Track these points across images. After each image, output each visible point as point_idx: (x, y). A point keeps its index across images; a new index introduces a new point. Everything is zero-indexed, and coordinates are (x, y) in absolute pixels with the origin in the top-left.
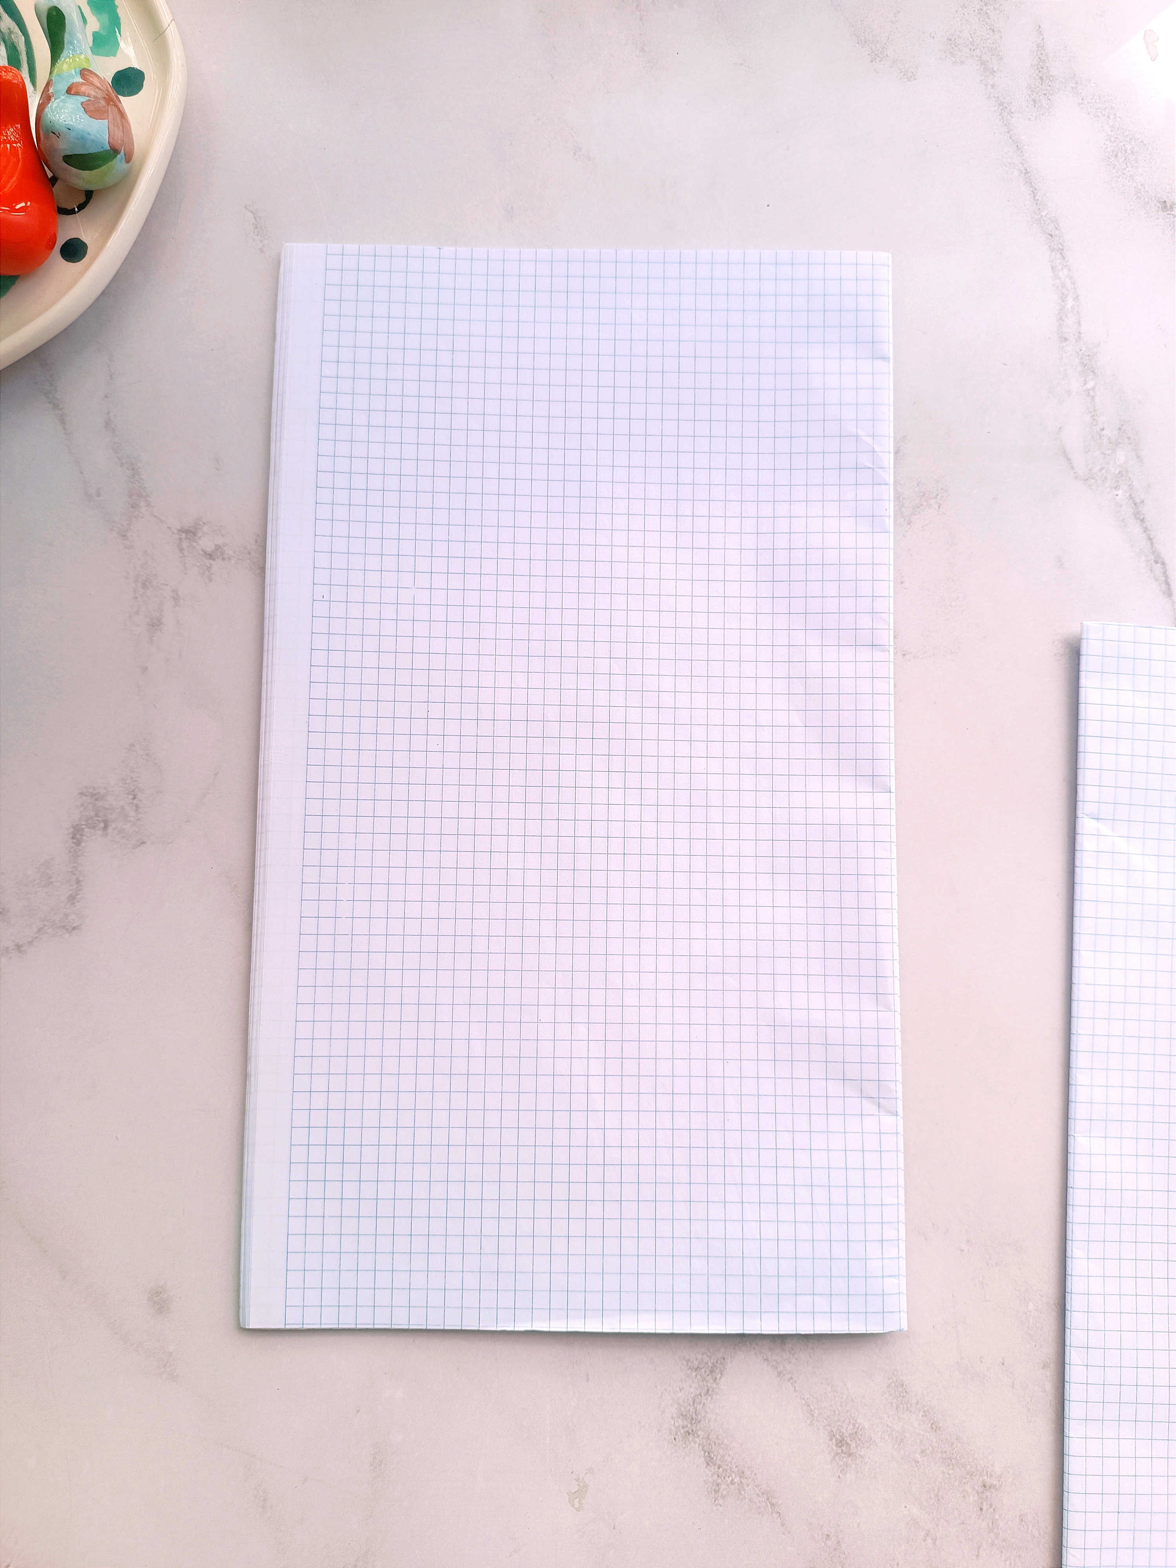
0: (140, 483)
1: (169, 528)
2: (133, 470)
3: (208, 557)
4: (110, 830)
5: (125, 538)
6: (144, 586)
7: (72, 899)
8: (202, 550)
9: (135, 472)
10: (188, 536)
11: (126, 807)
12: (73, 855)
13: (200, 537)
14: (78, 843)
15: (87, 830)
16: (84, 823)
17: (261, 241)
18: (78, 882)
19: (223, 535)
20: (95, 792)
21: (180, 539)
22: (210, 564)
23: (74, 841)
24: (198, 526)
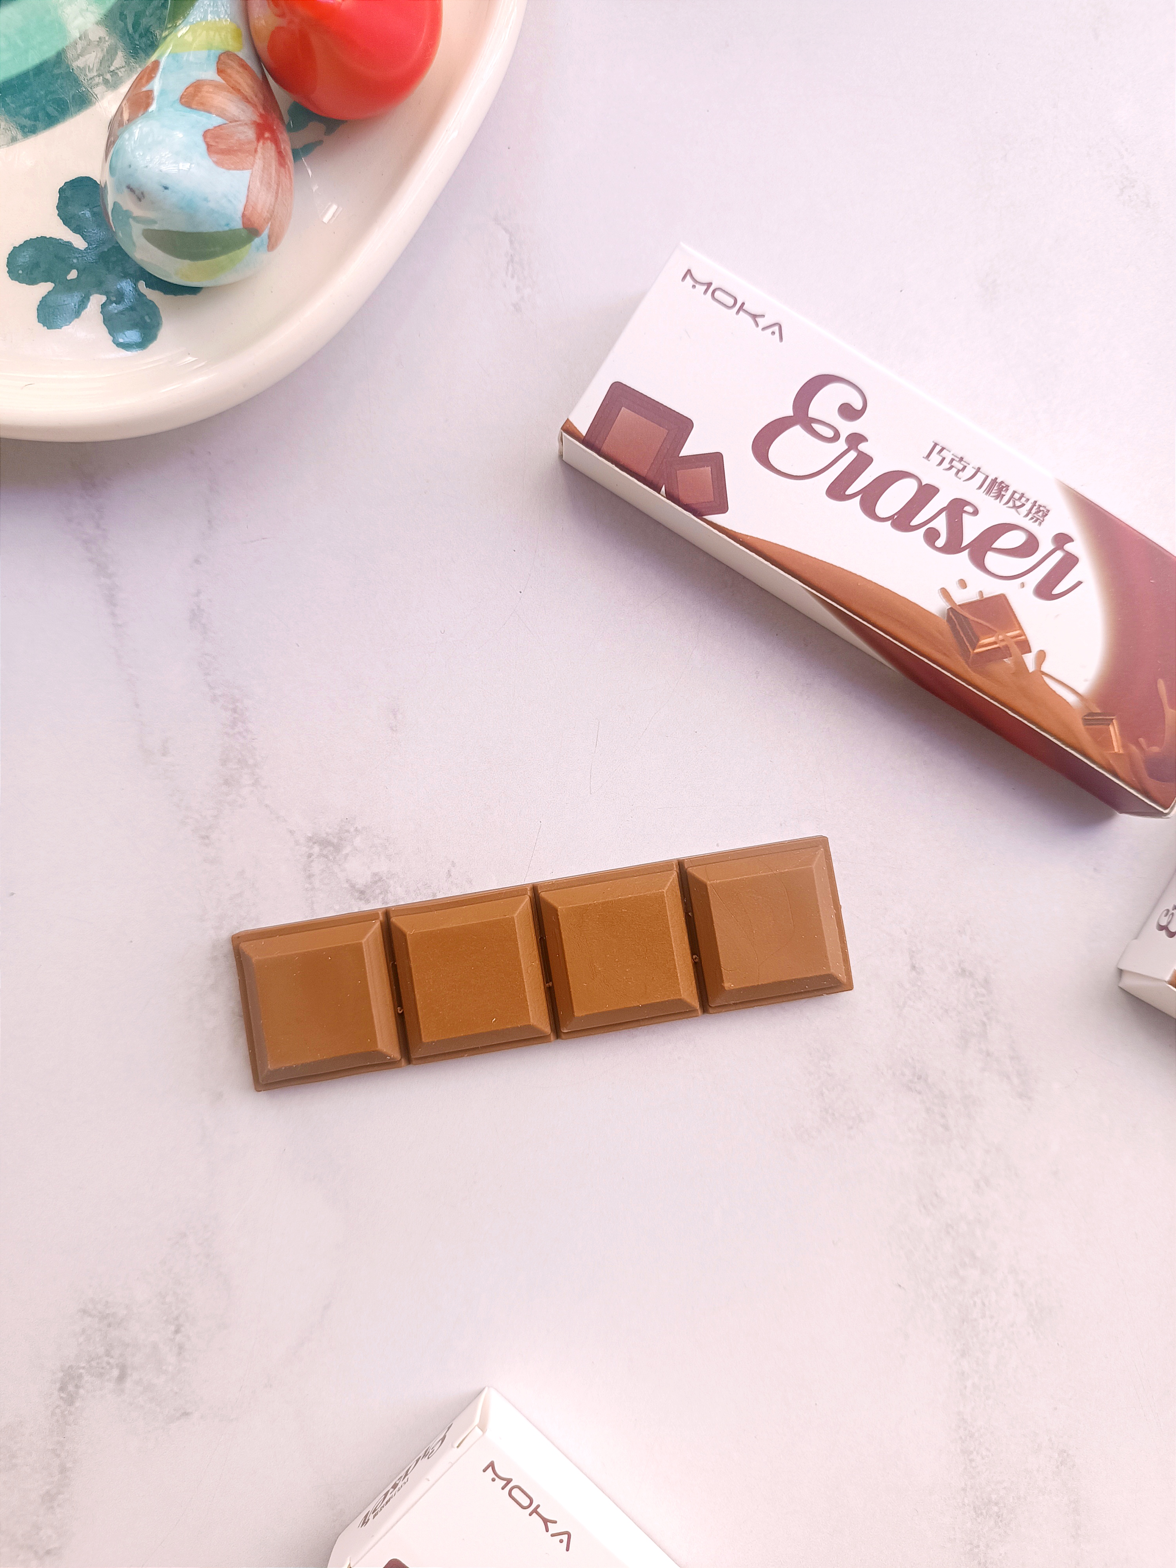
0: (244, 737)
1: (292, 832)
2: (234, 710)
3: (357, 894)
4: (128, 1384)
5: (207, 841)
7: (49, 1498)
8: (347, 881)
9: (236, 716)
10: (325, 852)
11: (161, 1346)
12: (58, 1421)
13: (347, 855)
14: (70, 1400)
15: (87, 1378)
16: (83, 1365)
17: (518, 288)
18: (63, 1470)
20: (109, 1311)
21: (310, 856)
23: (62, 1395)
24: (346, 834)
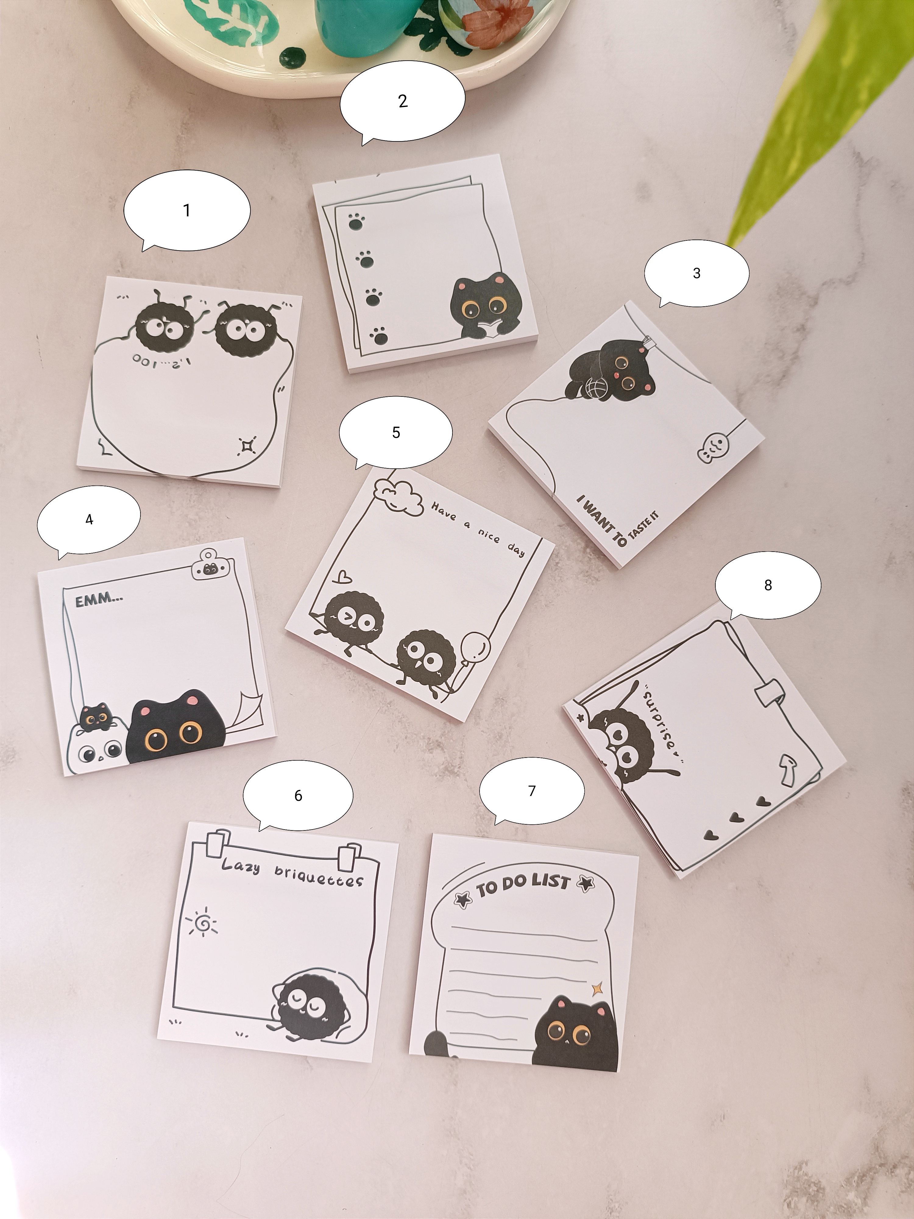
0: (480, 829)
3: (441, 745)
6: (500, 737)
8: (445, 752)
10: (452, 768)
11: (566, 558)
13: (443, 764)
19: (423, 760)
20: (587, 578)
21: (459, 768)
22: (442, 738)
24: (441, 774)
